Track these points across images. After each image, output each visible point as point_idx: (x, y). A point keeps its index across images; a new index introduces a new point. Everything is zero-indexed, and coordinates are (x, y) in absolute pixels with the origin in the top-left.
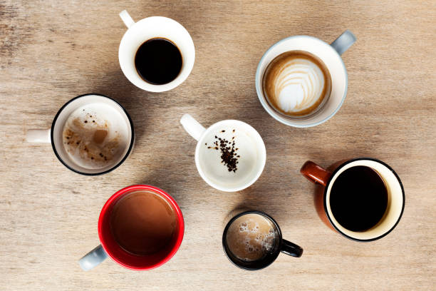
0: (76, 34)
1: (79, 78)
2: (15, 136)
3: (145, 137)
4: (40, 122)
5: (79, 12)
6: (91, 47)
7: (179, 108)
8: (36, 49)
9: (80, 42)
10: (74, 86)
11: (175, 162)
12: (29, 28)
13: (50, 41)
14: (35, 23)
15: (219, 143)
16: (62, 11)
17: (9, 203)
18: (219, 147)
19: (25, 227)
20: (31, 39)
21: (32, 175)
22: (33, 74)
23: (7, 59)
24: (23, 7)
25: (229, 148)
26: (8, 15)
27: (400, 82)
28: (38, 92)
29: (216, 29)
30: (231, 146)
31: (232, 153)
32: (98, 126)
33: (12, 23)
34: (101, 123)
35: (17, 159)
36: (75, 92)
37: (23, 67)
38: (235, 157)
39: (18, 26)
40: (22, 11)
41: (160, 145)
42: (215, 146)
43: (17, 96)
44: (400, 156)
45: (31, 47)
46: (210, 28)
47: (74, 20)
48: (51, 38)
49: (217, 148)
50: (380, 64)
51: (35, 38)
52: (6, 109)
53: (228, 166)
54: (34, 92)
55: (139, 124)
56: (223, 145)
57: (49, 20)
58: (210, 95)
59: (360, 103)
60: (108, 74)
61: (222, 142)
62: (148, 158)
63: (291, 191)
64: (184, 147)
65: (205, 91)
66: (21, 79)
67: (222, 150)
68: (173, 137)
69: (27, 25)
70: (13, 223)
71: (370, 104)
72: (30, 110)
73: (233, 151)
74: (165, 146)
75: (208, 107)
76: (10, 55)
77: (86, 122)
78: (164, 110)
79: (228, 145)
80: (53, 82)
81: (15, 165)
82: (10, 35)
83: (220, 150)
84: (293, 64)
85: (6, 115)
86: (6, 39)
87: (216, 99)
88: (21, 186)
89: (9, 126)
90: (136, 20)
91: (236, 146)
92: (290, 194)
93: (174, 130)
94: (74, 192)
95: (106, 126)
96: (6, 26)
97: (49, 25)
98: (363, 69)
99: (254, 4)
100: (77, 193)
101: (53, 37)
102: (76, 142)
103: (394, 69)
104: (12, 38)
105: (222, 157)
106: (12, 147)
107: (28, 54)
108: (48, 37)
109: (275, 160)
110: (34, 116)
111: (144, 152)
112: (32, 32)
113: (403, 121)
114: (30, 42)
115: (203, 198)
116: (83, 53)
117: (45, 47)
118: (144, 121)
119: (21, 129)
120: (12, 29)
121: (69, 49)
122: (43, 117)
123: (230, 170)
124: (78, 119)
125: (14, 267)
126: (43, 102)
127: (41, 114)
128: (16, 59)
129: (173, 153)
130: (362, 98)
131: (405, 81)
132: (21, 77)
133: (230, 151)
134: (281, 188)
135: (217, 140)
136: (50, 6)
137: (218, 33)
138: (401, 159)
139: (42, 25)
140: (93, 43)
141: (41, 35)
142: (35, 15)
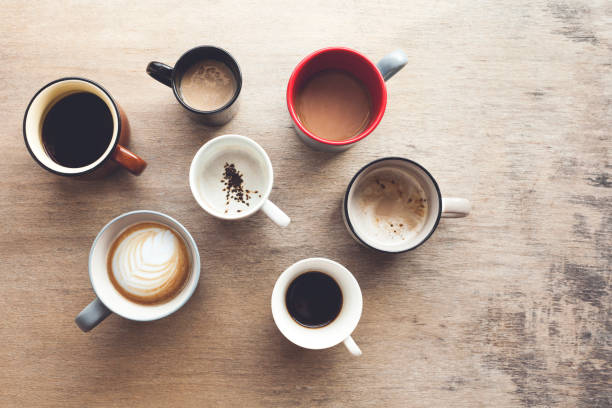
0: (413, 334)
1: (408, 282)
2: (483, 213)
3: (330, 212)
4: (454, 229)
5: (410, 362)
6: (395, 319)
7: (291, 245)
8: (459, 317)
9: (407, 326)
10: (415, 272)
11: (295, 181)
12: (468, 342)
13: (443, 326)
14: (461, 348)
15: (244, 197)
16: (429, 363)
17: (488, 135)
18: (245, 193)
19: (470, 108)
20: (466, 329)
21: (462, 167)
22: (462, 286)
23: (495, 305)
24: (476, 367)
25: (233, 191)
26: (493, 358)
27: (21, 276)
28: (457, 265)
29: (245, 341)
30: (231, 194)
31: (230, 185)
32: (387, 220)
33: (489, 348)
34: (384, 224)
35: (481, 186)
36: (413, 265)
37: (476, 294)
38: (227, 181)
39: (482, 344)
40: (477, 362)
41: (313, 201)
42: (249, 195)
43: (480, 260)
44: (24, 187)
45: (466, 319)
46: (252, 342)
47: (415, 352)
48: (443, 329)
49: (247, 191)
50: (45, 298)
51: (461, 330)
52: (494, 245)
53: (235, 170)
54: (462, 266)
55: (338, 226)
56: (240, 195)
57: (445, 352)
58: (252, 261)
59: (71, 250)
60: (374, 286)
61: (241, 198)
62: (327, 186)
63: (158, 145)
64: (285, 198)
65: (258, 265)
66: (477, 281)
67: (241, 190)
68: (298, 210)
69: (471, 346)
70: (484, 113)
71: (59, 249)
72: (466, 244)
73: (229, 188)
74: (307, 201)
75: (255, 247)
76: (490, 310)
77: (401, 225)
78: (307, 243)
79: (235, 194)
80: (439, 278)
81: (483, 180)
82: (490, 334)
83: (244, 189)
84: (147, 291)
85: (493, 238)
86: (495, 329)
87: (245, 256)
88: (475, 155)
89: (492, 224)
90: (342, 345)
91: (226, 193)
92: (159, 141)
93: (296, 219)
94: (413, 147)
95: (378, 220)
96: (495, 345)
97: (445, 346)
98: (67, 292)
99: (198, 371)
100: (410, 146)
101: (439, 332)
102: (413, 202)
103: (27, 292)
104: (489, 329)
105: (242, 181)
106: (486, 200)
107: (469, 311)
108: (446, 331)
109: (177, 182)
110: (461, 237)
111: (331, 193)
112: (465, 337)
113: (20, 229)
114: (468, 325)
115: (262, 138)
116: (404, 312)
117: (448, 319)
118: (332, 230)
119: (476, 221)
120: (488, 342)
121: (421, 316)
122: (450, 235)
123: (232, 166)
124: (410, 229)
125: (482, 63)
126: (451, 253)
127: (452, 239)
128: (483, 304)
129: (296, 192)
130: (69, 257)
131: (15, 277)
132: (477, 284)
133: (232, 188)
134: (169, 149)
135: (247, 202)
136: (444, 368)
137: (243, 335)
138: (23, 183)
139: (453, 347)
140: (393, 324)
141: (454, 333)
142: (461, 358)
